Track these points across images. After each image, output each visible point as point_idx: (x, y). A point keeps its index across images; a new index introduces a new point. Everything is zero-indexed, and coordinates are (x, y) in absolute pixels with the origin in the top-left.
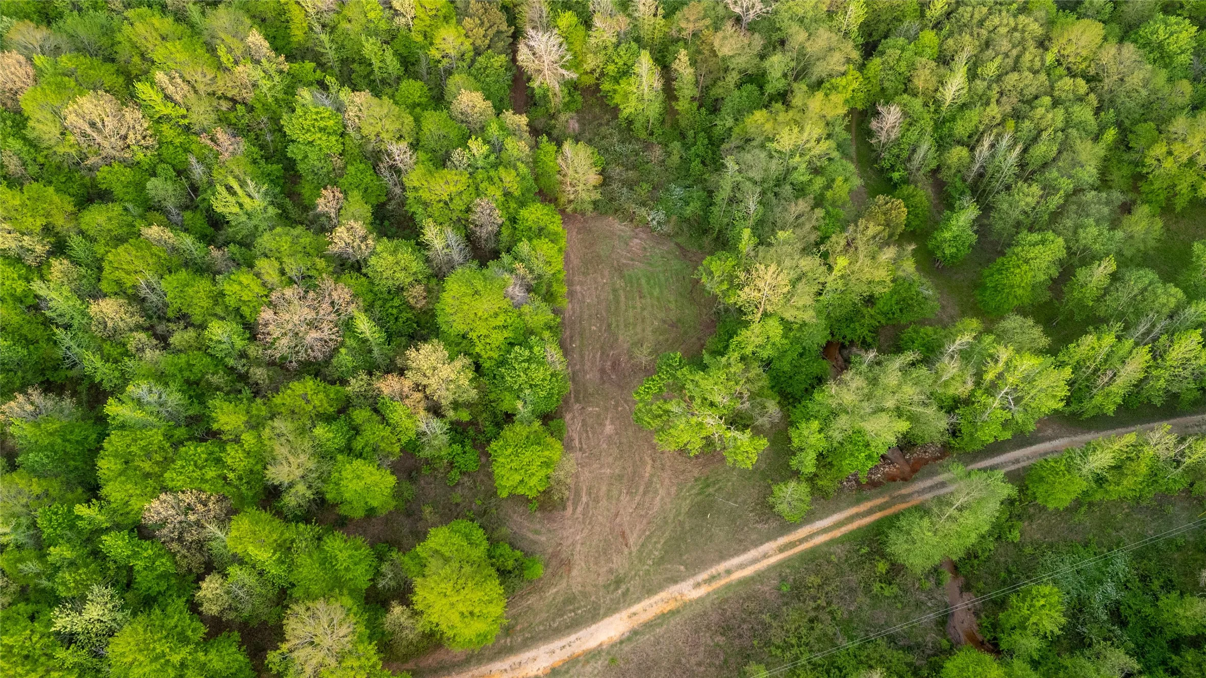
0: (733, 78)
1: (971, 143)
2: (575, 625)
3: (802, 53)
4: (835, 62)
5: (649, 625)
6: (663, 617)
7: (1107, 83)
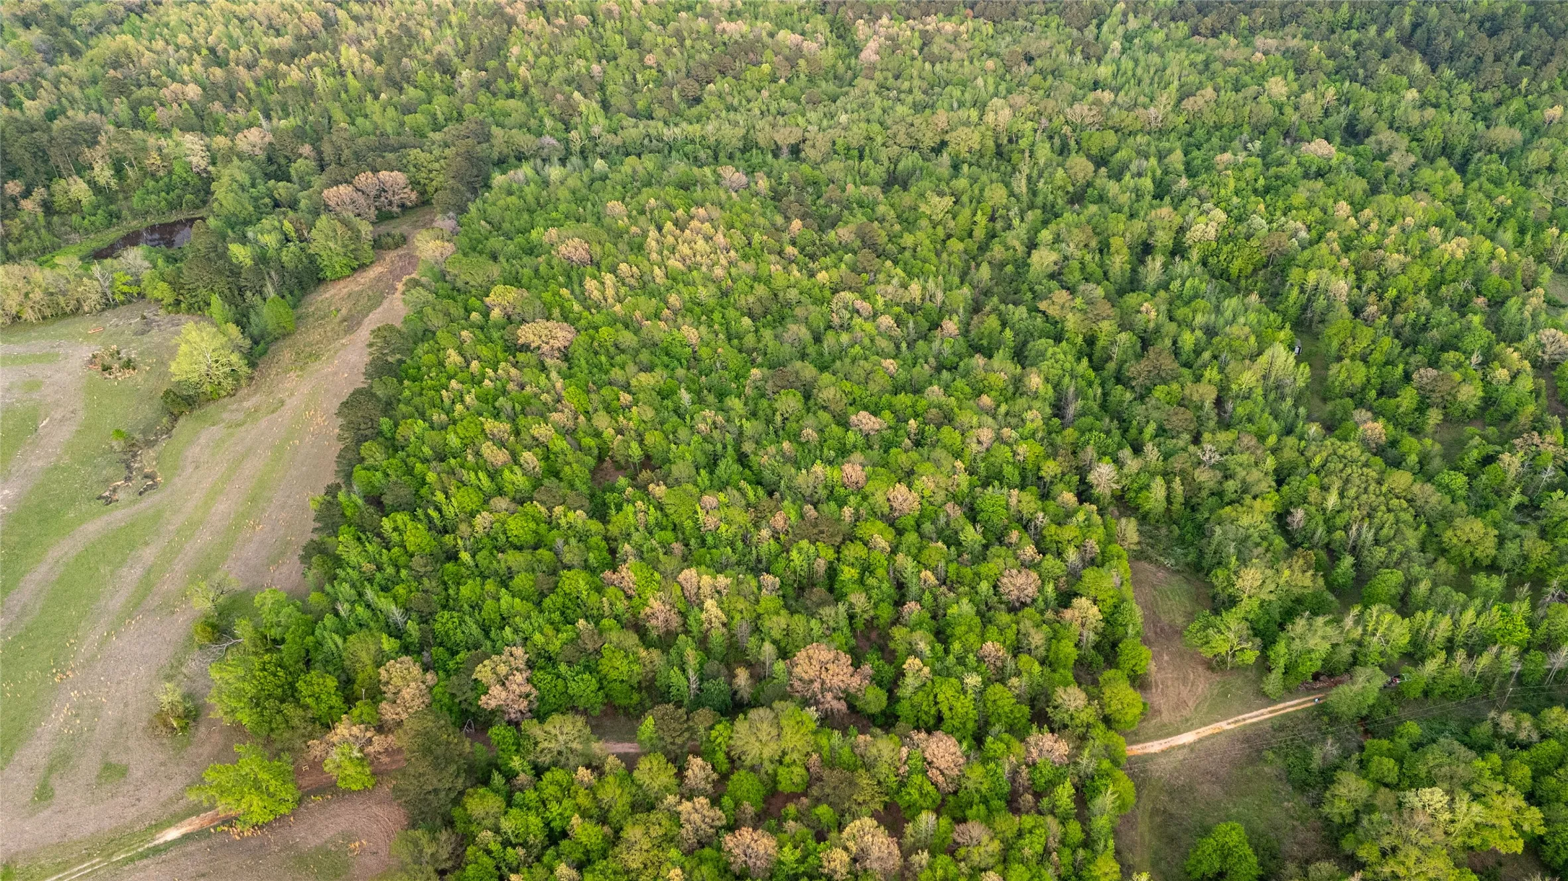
0: (1204, 494)
1: (1346, 528)
2: (1169, 735)
3: (1244, 481)
4: (1263, 486)
5: (1207, 738)
6: (1213, 736)
7: (1418, 503)
